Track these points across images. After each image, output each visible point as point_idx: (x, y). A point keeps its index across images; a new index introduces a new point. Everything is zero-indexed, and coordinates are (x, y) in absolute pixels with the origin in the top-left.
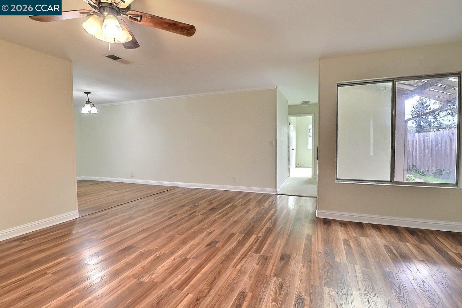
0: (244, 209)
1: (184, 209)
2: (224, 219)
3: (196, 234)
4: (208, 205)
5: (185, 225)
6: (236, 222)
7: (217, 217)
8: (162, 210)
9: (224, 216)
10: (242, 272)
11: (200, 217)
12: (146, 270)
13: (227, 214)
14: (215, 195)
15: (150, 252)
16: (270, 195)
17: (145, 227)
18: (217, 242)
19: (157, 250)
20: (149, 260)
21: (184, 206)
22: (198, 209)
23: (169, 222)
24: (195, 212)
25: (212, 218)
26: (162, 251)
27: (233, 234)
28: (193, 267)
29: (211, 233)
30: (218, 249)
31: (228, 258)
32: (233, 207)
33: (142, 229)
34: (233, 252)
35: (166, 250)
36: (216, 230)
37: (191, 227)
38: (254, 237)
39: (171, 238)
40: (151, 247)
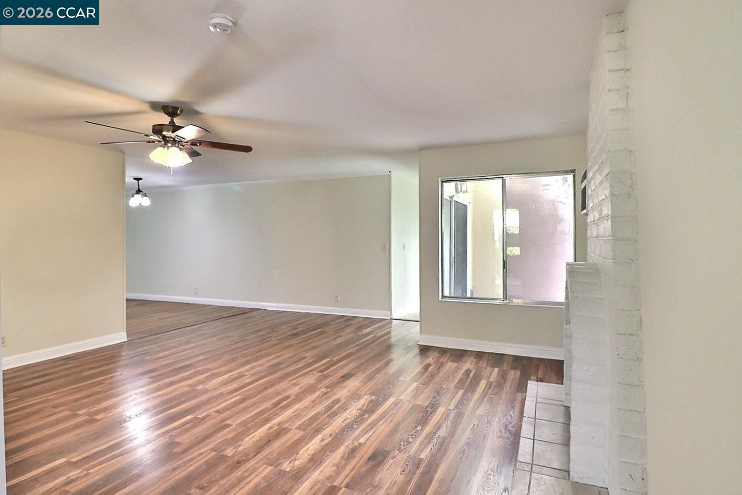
0: (335, 334)
1: (259, 334)
2: (302, 344)
3: (262, 357)
4: (291, 330)
5: (253, 349)
6: (313, 348)
7: (295, 342)
8: (230, 335)
9: (304, 341)
10: (295, 385)
11: (274, 342)
12: (200, 383)
13: (309, 339)
14: (306, 320)
15: (207, 370)
16: (381, 320)
17: (205, 350)
18: (283, 364)
19: (215, 369)
20: (205, 375)
21: (259, 331)
22: (275, 334)
23: (234, 347)
24: (270, 337)
25: (288, 343)
26: (220, 370)
27: (305, 358)
28: (248, 381)
29: (279, 357)
30: (281, 369)
31: (287, 376)
32: (323, 332)
33: (203, 352)
34: (295, 372)
35: (224, 369)
36: (287, 354)
37: (259, 351)
38: (327, 360)
39: (233, 360)
40: (209, 366)
